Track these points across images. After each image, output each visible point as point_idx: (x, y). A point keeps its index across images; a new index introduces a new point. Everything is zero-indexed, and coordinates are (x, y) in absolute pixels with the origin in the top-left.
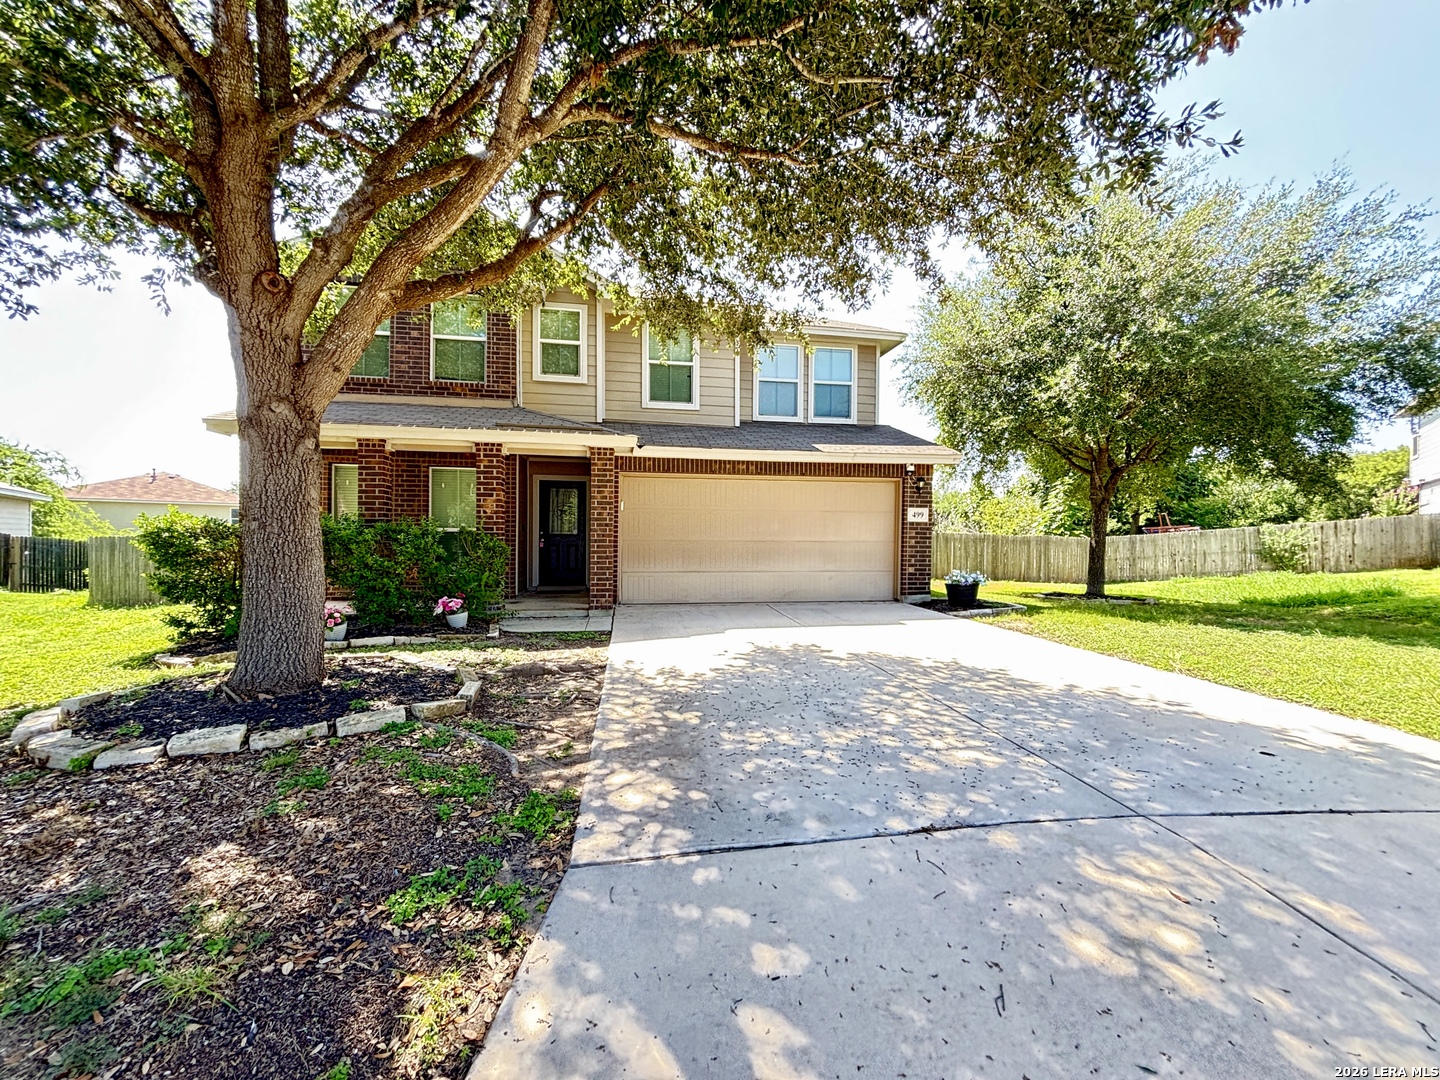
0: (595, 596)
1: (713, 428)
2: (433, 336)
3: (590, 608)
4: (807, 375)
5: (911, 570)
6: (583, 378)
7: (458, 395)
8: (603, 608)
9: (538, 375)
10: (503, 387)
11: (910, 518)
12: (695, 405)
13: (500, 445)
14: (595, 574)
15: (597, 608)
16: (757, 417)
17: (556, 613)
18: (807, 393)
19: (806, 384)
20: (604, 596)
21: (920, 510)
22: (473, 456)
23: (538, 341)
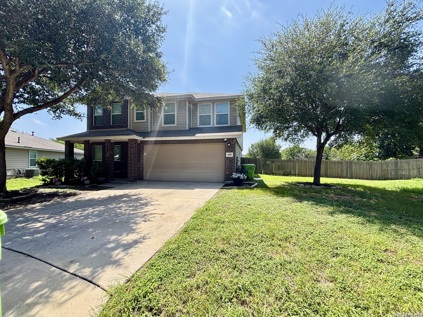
0: (129, 178)
2: (111, 114)
3: (128, 181)
4: (213, 112)
5: (227, 173)
6: (145, 121)
7: (115, 128)
8: (131, 181)
9: (135, 121)
10: (125, 125)
11: (227, 156)
12: (175, 125)
13: (110, 140)
14: (129, 172)
15: (129, 181)
16: (199, 126)
17: (121, 182)
18: (213, 117)
19: (213, 115)
20: (131, 178)
21: (230, 153)
22: (104, 143)
23: (135, 112)
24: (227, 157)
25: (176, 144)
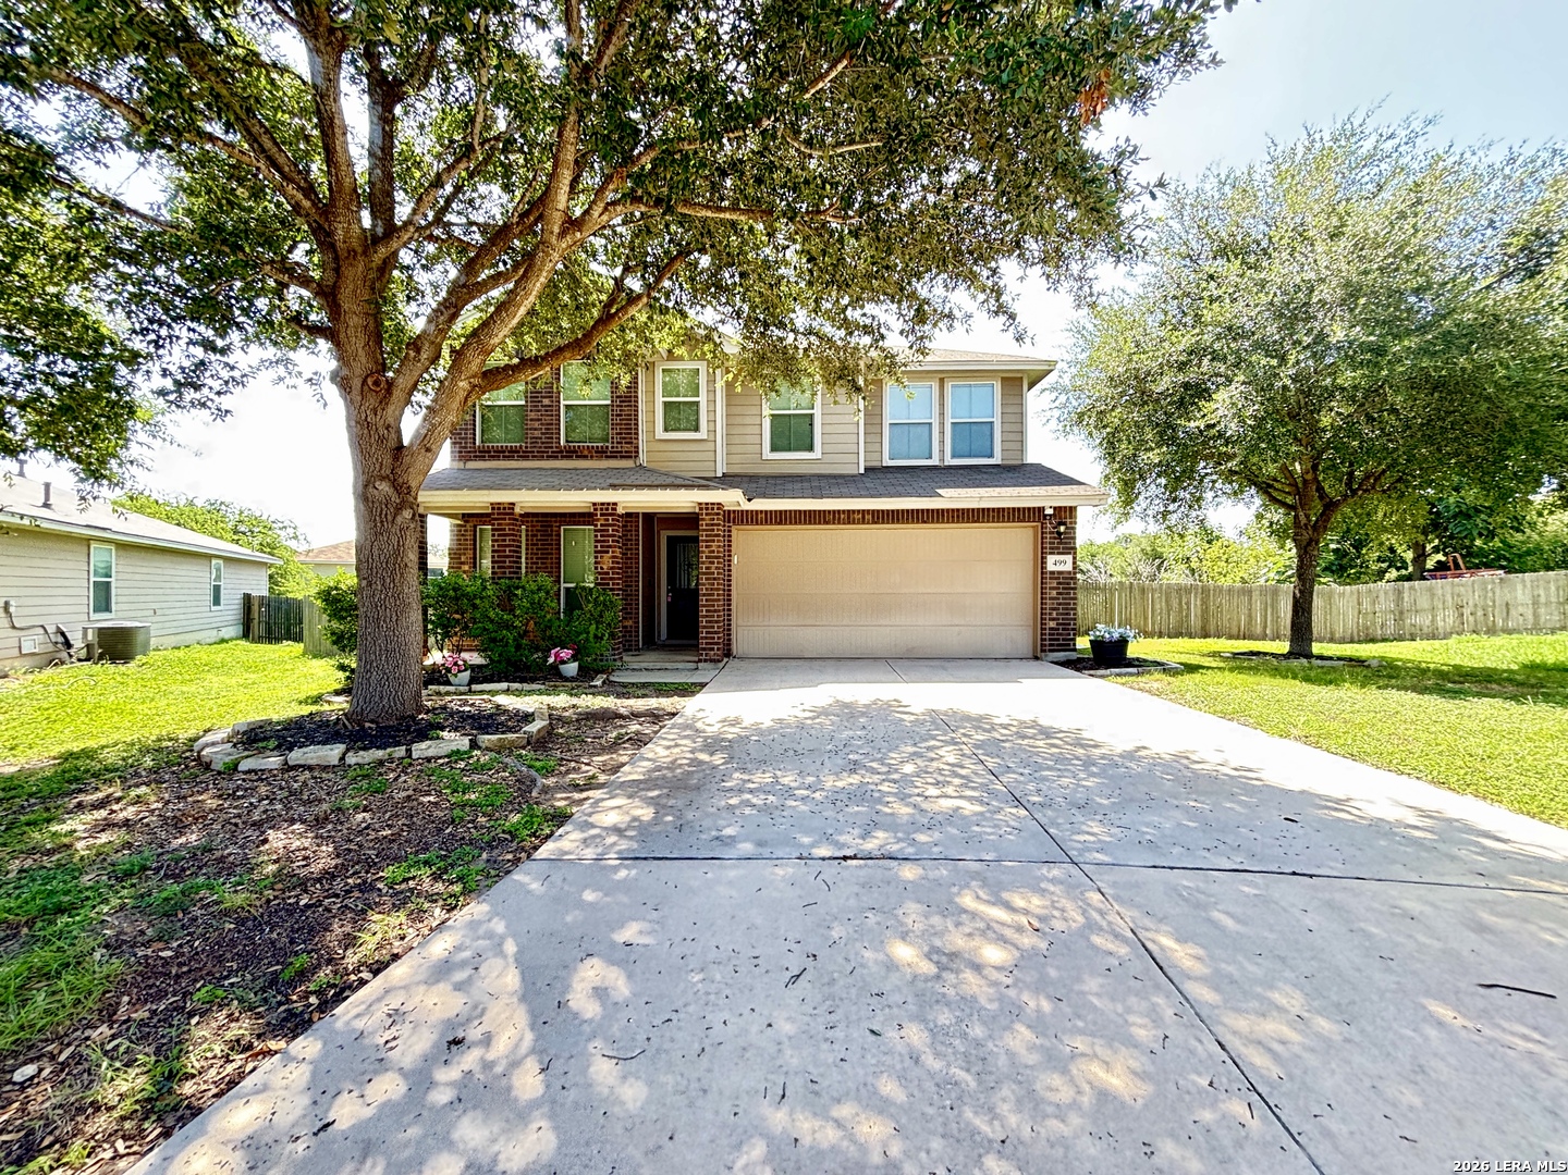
0: (704, 649)
1: (835, 477)
2: (563, 402)
3: (700, 661)
4: (942, 414)
5: (1052, 624)
6: (702, 434)
7: (585, 457)
8: (711, 661)
9: (660, 433)
10: (626, 447)
11: (1050, 567)
12: (817, 454)
13: (615, 504)
14: (705, 627)
15: (706, 661)
16: (887, 462)
17: (668, 665)
18: (942, 433)
19: (942, 424)
20: (713, 649)
21: (1062, 557)
22: (590, 515)
23: (660, 400)
24: (1052, 573)
25: (863, 523)
